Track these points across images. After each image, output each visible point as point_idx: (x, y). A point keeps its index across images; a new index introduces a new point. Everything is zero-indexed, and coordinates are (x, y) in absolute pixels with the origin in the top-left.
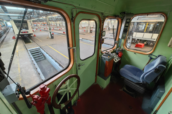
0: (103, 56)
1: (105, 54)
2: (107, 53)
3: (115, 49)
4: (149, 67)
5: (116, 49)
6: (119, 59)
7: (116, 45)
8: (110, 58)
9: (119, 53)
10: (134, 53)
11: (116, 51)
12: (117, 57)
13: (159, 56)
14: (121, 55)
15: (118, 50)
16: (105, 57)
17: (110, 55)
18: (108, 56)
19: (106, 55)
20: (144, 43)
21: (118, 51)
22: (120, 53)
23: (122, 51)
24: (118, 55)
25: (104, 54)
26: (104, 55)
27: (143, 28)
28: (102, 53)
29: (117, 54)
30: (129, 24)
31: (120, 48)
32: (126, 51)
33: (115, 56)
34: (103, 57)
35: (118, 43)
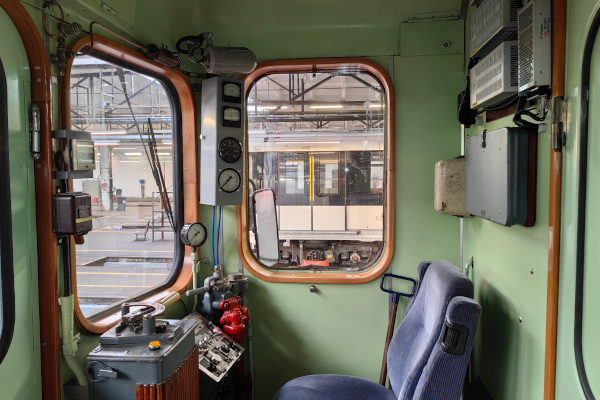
0: (98, 352)
1: (119, 330)
2: (137, 320)
3: (190, 286)
4: (406, 347)
5: (200, 283)
6: (234, 356)
7: (190, 259)
8: (167, 349)
9: (220, 311)
10: (308, 288)
11: (200, 304)
12: (218, 343)
13: (424, 269)
14: (237, 320)
15: (210, 291)
16: (122, 354)
17: (162, 330)
18: (144, 342)
19: (124, 335)
20: (324, 258)
21: (213, 299)
22: (230, 307)
23: (241, 294)
24: (221, 327)
25: (110, 334)
26: (107, 345)
27: (301, 185)
28: (88, 333)
29: (213, 318)
30: (239, 110)
31: (224, 273)
32: (264, 290)
33: (200, 340)
34: (103, 363)
35: (200, 237)
